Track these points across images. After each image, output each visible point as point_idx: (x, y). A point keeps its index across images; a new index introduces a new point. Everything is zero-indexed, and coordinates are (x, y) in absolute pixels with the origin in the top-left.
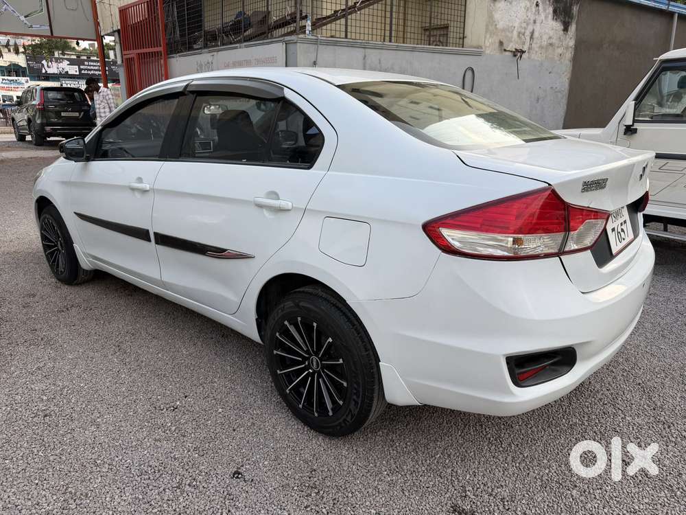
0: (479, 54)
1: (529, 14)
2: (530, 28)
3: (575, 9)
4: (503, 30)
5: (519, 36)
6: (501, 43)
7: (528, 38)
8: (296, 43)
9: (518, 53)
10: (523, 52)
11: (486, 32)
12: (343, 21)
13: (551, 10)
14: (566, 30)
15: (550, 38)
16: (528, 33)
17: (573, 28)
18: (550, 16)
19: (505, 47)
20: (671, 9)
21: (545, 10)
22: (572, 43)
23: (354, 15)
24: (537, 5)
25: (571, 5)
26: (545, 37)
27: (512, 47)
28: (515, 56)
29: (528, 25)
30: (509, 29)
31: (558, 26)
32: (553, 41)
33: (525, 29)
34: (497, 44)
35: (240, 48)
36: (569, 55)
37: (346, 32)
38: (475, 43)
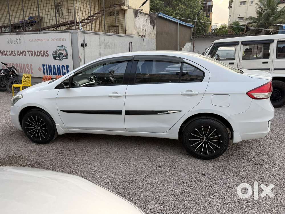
0: (133, 37)
1: (144, 23)
2: (145, 27)
3: (155, 21)
4: (138, 28)
5: (142, 30)
6: (138, 33)
7: (145, 31)
8: (77, 33)
9: (143, 36)
10: (144, 36)
11: (134, 29)
12: (90, 24)
13: (149, 21)
14: (154, 28)
15: (150, 31)
16: (145, 30)
17: (155, 28)
18: (150, 24)
19: (139, 34)
20: (178, 22)
21: (148, 21)
22: (155, 33)
23: (93, 22)
24: (146, 20)
25: (154, 20)
26: (149, 31)
27: (141, 34)
28: (142, 37)
29: (144, 26)
30: (139, 28)
31: (152, 27)
32: (151, 32)
33: (144, 28)
34: (137, 34)
35: (40, 33)
36: (155, 37)
37: (91, 28)
38: (130, 33)
